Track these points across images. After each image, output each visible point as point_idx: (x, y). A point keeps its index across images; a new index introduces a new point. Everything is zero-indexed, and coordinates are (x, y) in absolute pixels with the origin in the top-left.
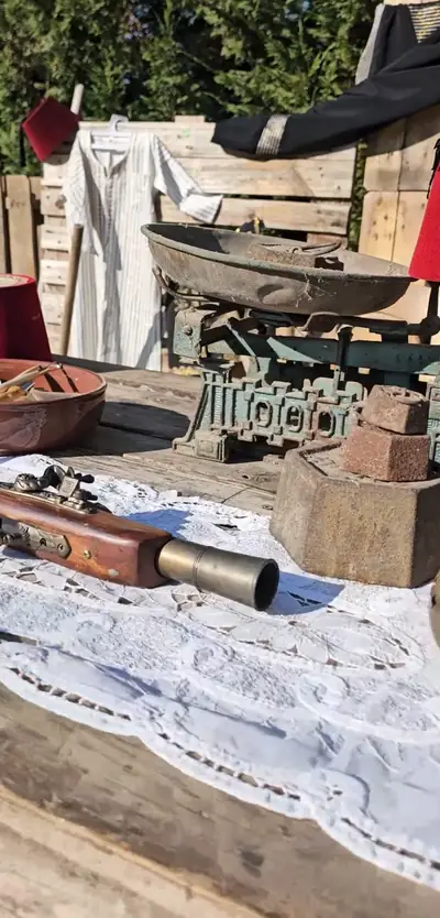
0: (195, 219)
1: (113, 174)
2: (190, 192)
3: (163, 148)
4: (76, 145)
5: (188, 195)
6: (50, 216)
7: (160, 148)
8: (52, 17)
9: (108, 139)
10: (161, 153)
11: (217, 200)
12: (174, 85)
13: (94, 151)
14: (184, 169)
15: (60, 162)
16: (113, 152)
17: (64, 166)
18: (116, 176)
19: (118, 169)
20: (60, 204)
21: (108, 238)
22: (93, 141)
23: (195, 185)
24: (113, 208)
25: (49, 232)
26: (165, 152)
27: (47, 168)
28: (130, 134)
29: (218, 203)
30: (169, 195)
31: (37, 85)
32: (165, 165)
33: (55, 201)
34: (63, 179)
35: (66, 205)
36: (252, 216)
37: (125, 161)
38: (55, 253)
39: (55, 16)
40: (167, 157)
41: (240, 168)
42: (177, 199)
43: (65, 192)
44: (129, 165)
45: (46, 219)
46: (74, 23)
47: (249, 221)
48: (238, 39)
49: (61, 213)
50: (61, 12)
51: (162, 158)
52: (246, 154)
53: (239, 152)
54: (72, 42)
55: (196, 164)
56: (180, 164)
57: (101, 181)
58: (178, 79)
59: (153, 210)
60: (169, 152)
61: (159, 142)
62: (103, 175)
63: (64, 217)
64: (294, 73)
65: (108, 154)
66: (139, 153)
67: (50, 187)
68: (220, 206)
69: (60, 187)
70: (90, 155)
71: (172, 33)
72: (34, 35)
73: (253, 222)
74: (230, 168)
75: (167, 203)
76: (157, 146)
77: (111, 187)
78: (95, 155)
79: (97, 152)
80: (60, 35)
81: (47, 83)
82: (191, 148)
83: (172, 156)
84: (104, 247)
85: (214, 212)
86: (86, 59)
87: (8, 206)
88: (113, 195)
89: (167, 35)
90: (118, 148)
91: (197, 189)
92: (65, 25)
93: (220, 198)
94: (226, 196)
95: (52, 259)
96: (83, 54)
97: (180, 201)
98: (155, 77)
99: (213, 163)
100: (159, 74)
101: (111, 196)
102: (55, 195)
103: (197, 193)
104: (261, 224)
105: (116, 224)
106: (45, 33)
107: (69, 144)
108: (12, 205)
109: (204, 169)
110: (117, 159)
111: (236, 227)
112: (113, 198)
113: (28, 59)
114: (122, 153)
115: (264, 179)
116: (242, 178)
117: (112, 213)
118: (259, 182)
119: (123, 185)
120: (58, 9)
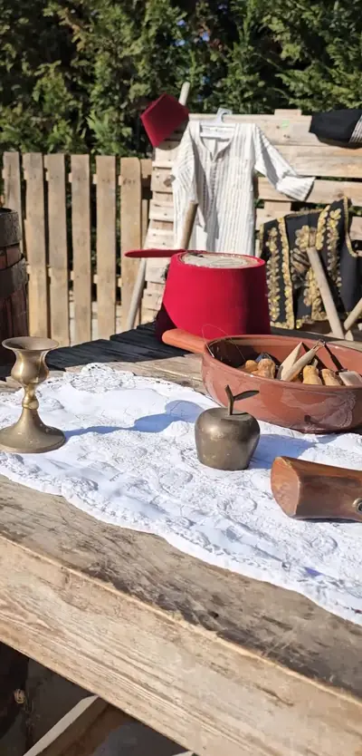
0: (289, 197)
1: (218, 158)
2: (286, 175)
3: (263, 137)
4: (186, 133)
5: (284, 177)
6: (158, 192)
7: (260, 137)
8: (141, 25)
9: (214, 129)
10: (262, 141)
11: (310, 181)
12: (247, 82)
13: (202, 138)
14: (281, 154)
15: (170, 148)
16: (219, 140)
17: (173, 151)
18: (220, 160)
19: (223, 154)
20: (168, 183)
21: (210, 212)
22: (201, 130)
23: (290, 169)
24: (216, 187)
25: (156, 205)
26: (265, 141)
27: (159, 152)
28: (233, 125)
29: (311, 184)
30: (268, 176)
31: (125, 82)
32: (264, 151)
33: (164, 179)
34: (173, 162)
35: (173, 183)
36: (340, 196)
37: (228, 148)
38: (161, 223)
39: (144, 24)
40: (267, 144)
41: (332, 155)
42: (274, 179)
43: (174, 172)
44: (232, 151)
45: (154, 194)
46: (160, 31)
47: (338, 200)
48: (298, 44)
49: (168, 190)
50: (149, 21)
51: (263, 145)
52: (340, 143)
53: (333, 141)
54: (157, 46)
55: (292, 150)
56: (277, 150)
57: (208, 165)
58: (251, 78)
59: (252, 189)
60: (269, 140)
61: (260, 132)
62: (209, 158)
63: (171, 193)
64: (352, 72)
65: (214, 141)
66: (243, 140)
67: (159, 168)
68: (312, 187)
69: (170, 169)
70: (198, 141)
71: (247, 39)
72: (125, 41)
73: (342, 201)
74: (323, 155)
75: (265, 183)
76: (258, 135)
77: (216, 169)
78: (203, 142)
79: (205, 140)
80: (148, 41)
81: (132, 80)
82: (289, 137)
83: (271, 143)
84: (206, 220)
85: (307, 192)
86: (168, 60)
87: (120, 183)
88: (217, 175)
89: (244, 40)
90: (223, 136)
91: (292, 172)
92: (152, 32)
93: (312, 179)
94: (318, 178)
95: (157, 228)
96: (166, 56)
97: (277, 182)
98: (231, 76)
99: (308, 149)
100: (234, 73)
101: (215, 177)
102: (164, 175)
103: (292, 176)
104: (349, 203)
105: (218, 200)
106: (136, 39)
107: (181, 132)
108: (124, 182)
109: (299, 155)
110: (222, 146)
111: (327, 205)
112: (217, 179)
113: (122, 61)
114: (228, 140)
115: (353, 164)
116: (334, 163)
117: (215, 191)
118: (349, 166)
119: (226, 168)
120: (147, 19)
